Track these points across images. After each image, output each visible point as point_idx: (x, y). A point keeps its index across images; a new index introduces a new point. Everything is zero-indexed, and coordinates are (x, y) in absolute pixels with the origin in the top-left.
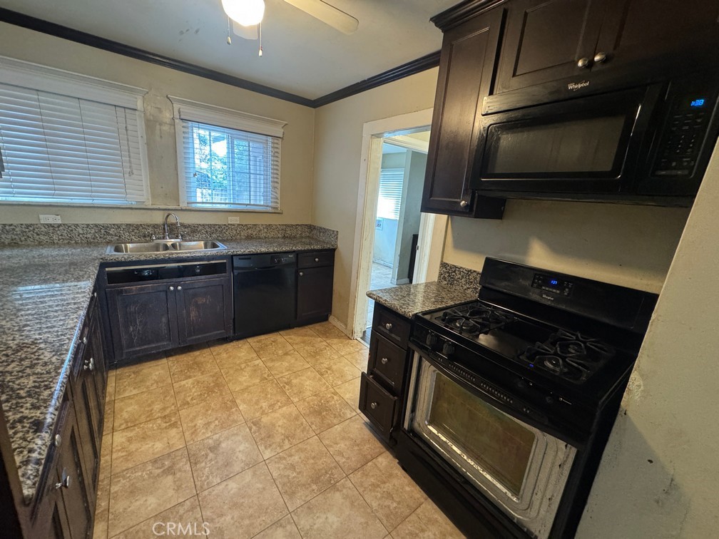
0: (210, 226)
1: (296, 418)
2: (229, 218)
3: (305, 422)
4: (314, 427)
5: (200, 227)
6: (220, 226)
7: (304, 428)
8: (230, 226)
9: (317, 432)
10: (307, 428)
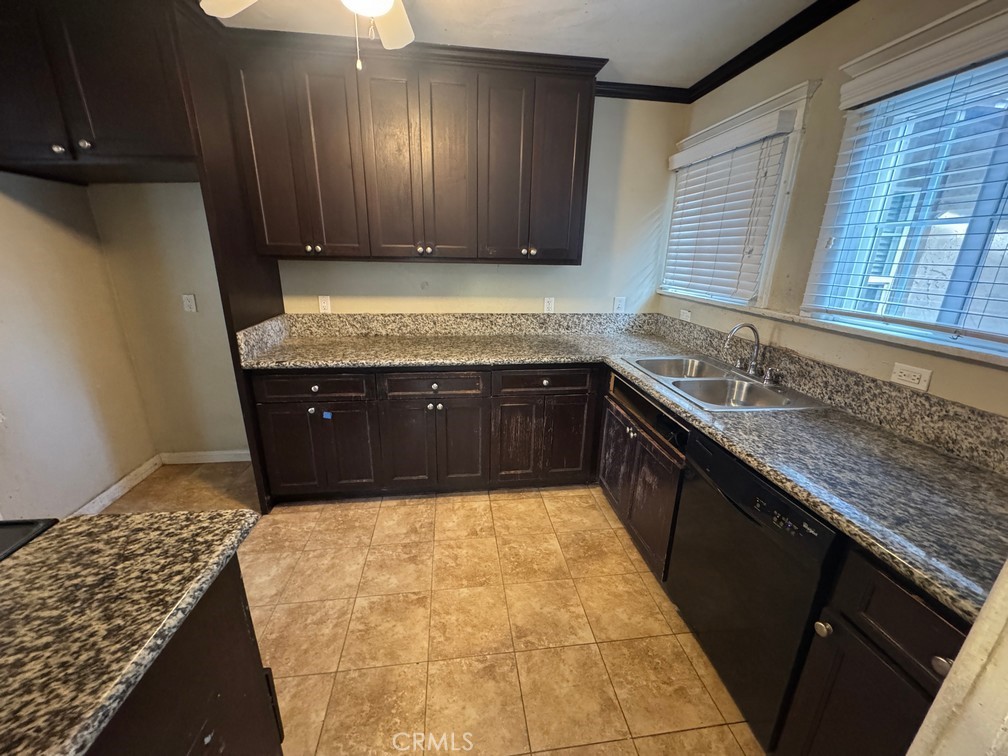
0: (838, 372)
1: (391, 655)
2: (899, 366)
3: (373, 664)
4: (355, 675)
5: (817, 370)
6: (859, 380)
7: (364, 660)
8: (886, 389)
9: (340, 677)
10: (360, 663)
